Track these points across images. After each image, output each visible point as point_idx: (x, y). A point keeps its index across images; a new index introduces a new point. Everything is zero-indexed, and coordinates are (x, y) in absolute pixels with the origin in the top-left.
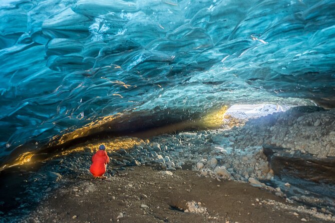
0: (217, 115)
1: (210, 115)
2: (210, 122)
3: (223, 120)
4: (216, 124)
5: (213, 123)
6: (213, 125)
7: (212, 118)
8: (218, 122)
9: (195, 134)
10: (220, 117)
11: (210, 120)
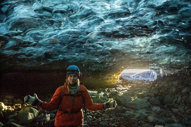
0: (114, 75)
1: (109, 74)
2: (108, 81)
3: (118, 80)
4: (112, 83)
5: (110, 83)
6: (110, 84)
7: (110, 78)
8: (114, 82)
9: (96, 92)
10: (116, 78)
11: (108, 79)
